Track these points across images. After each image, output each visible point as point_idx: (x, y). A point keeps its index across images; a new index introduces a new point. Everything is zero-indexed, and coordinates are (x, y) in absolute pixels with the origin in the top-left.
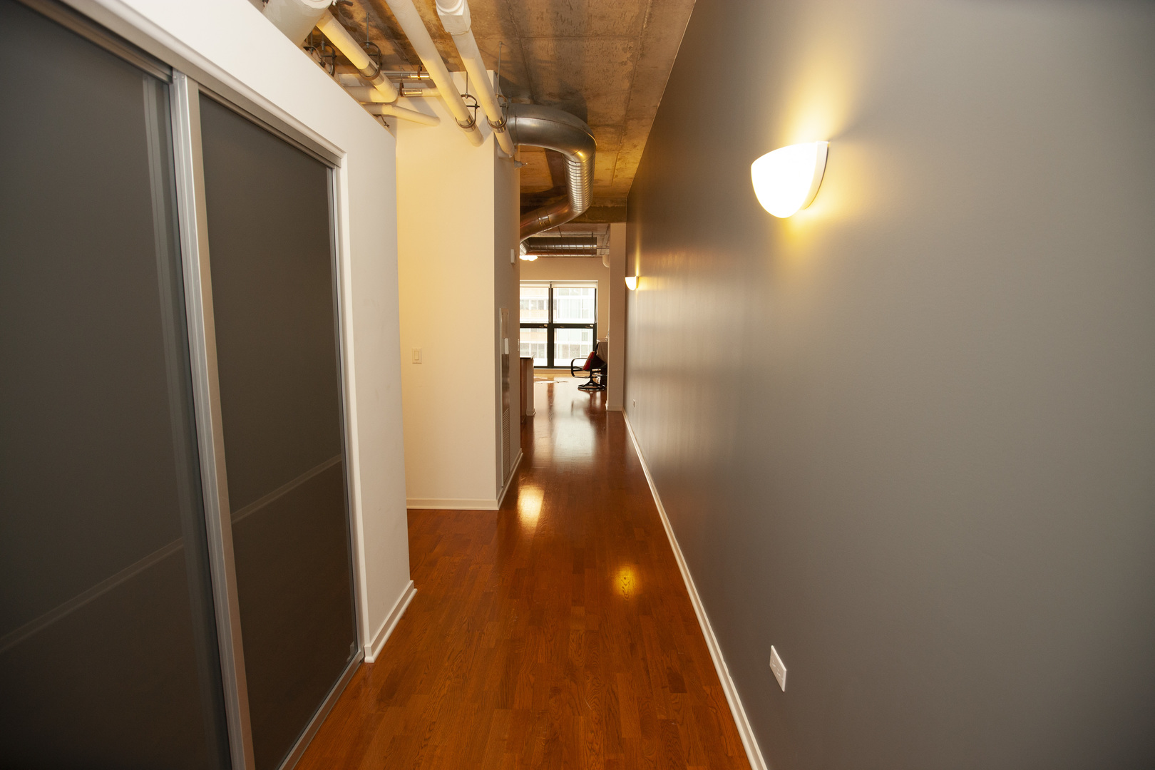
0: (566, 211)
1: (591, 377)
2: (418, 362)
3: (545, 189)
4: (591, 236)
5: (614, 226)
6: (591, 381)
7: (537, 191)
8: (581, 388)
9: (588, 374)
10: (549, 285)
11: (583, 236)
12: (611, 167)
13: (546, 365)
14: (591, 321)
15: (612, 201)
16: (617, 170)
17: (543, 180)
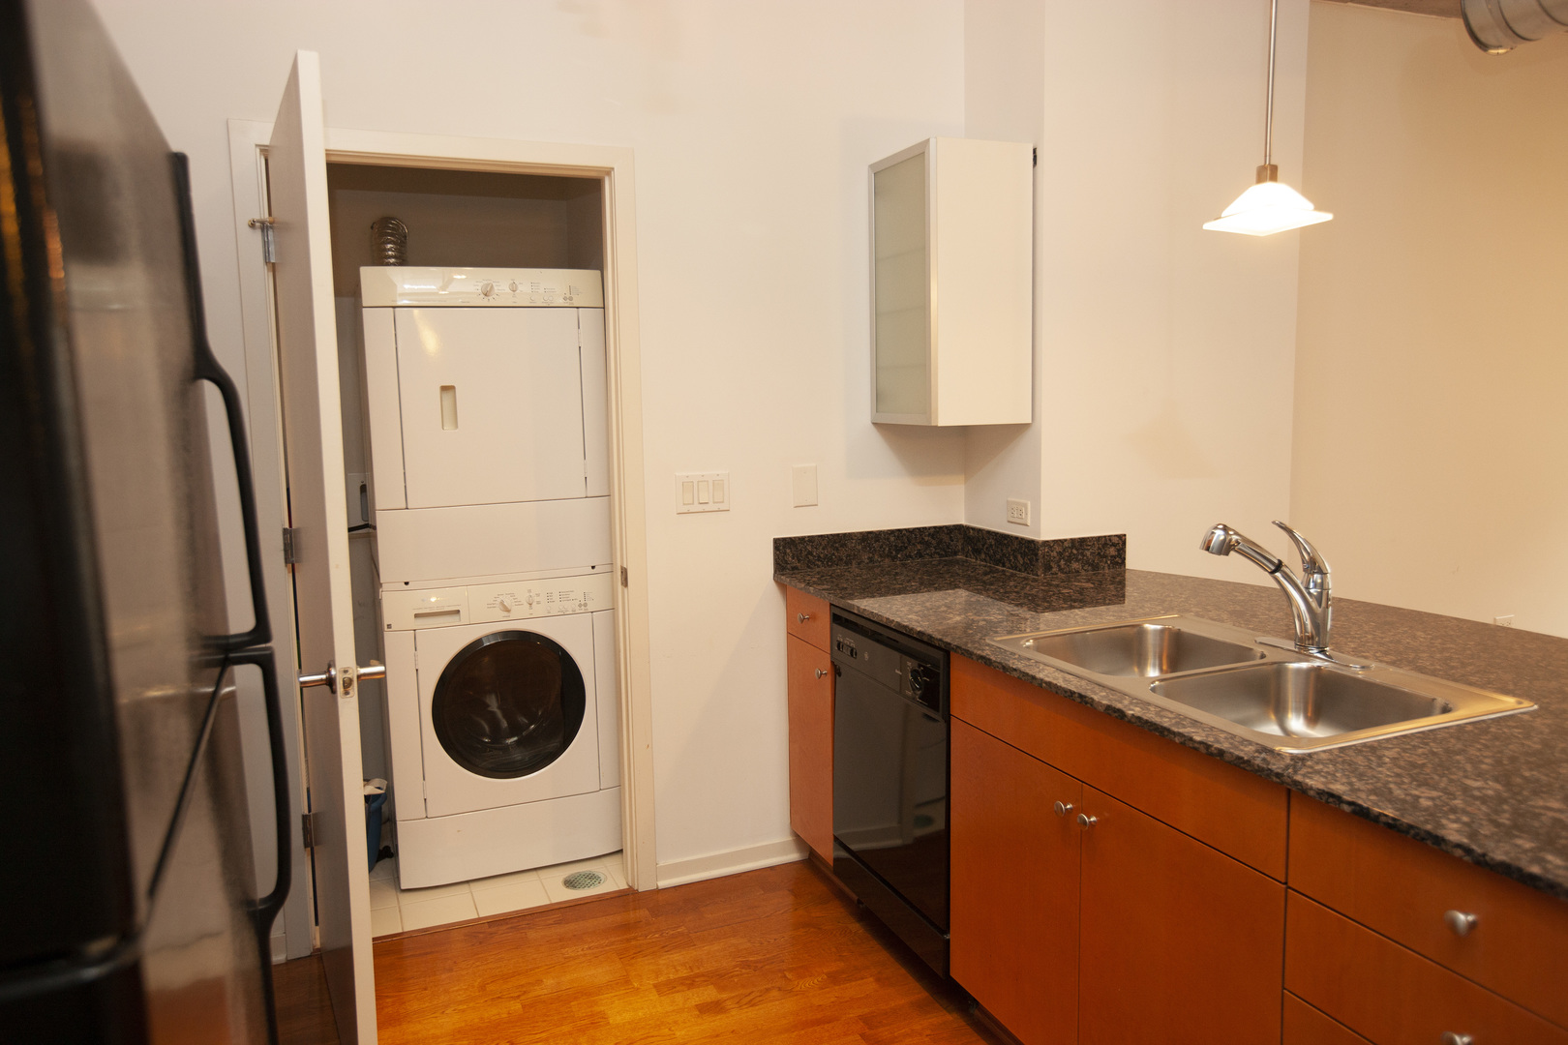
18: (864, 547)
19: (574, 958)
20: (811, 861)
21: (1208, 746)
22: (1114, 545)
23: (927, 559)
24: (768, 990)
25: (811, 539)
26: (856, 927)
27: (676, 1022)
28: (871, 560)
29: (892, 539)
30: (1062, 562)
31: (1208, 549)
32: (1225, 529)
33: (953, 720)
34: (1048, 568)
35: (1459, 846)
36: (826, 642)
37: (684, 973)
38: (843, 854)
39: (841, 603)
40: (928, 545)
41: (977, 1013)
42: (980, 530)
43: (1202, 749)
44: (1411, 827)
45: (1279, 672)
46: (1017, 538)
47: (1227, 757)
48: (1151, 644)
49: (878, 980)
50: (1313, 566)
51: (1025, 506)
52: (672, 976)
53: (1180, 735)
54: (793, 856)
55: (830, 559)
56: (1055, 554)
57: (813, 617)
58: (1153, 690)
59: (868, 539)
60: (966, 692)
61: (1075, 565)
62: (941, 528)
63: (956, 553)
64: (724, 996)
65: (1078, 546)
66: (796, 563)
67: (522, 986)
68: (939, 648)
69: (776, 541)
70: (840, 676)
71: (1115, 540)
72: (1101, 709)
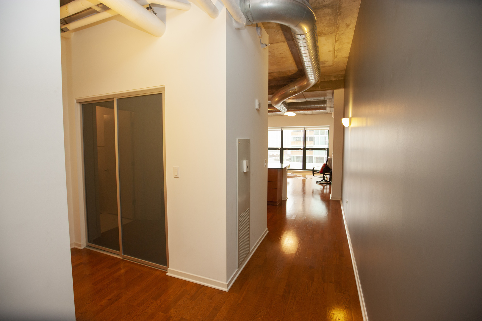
0: (305, 83)
1: (323, 177)
2: (177, 176)
3: (293, 72)
4: (323, 100)
5: (336, 91)
6: (324, 179)
7: (289, 74)
8: (319, 182)
9: (322, 175)
10: (304, 129)
11: (319, 100)
12: (332, 49)
13: (302, 169)
14: (326, 147)
15: (335, 77)
16: (337, 50)
17: (291, 67)
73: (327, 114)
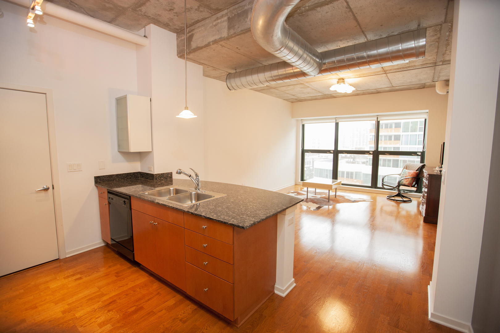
10: (376, 119)
13: (370, 185)
14: (419, 148)
18: (117, 177)
19: (40, 277)
20: (107, 245)
21: (172, 207)
22: (170, 174)
23: (132, 179)
24: (94, 272)
25: (104, 176)
26: (117, 256)
27: (69, 284)
28: (119, 180)
29: (124, 175)
30: (159, 178)
31: (177, 173)
32: (180, 170)
33: (132, 210)
34: (156, 179)
35: (203, 216)
36: (107, 198)
37: (72, 273)
38: (115, 242)
39: (109, 189)
40: (132, 176)
41: (141, 266)
42: (143, 173)
43: (171, 208)
44: (198, 214)
45: (191, 194)
46: (150, 174)
47: (175, 208)
48: (172, 191)
49: (120, 265)
50: (197, 175)
51: (152, 167)
52: (68, 275)
53: (168, 205)
54: (103, 244)
55: (109, 180)
56: (158, 176)
57: (104, 193)
58: (167, 199)
59: (117, 175)
60: (135, 204)
61: (162, 178)
62: (135, 172)
63: (139, 177)
64: (82, 276)
65: (162, 175)
66: (100, 181)
67: (24, 286)
68: (128, 196)
69: (95, 177)
70: (110, 204)
71: (170, 173)
72: (156, 203)
73: (424, 88)
